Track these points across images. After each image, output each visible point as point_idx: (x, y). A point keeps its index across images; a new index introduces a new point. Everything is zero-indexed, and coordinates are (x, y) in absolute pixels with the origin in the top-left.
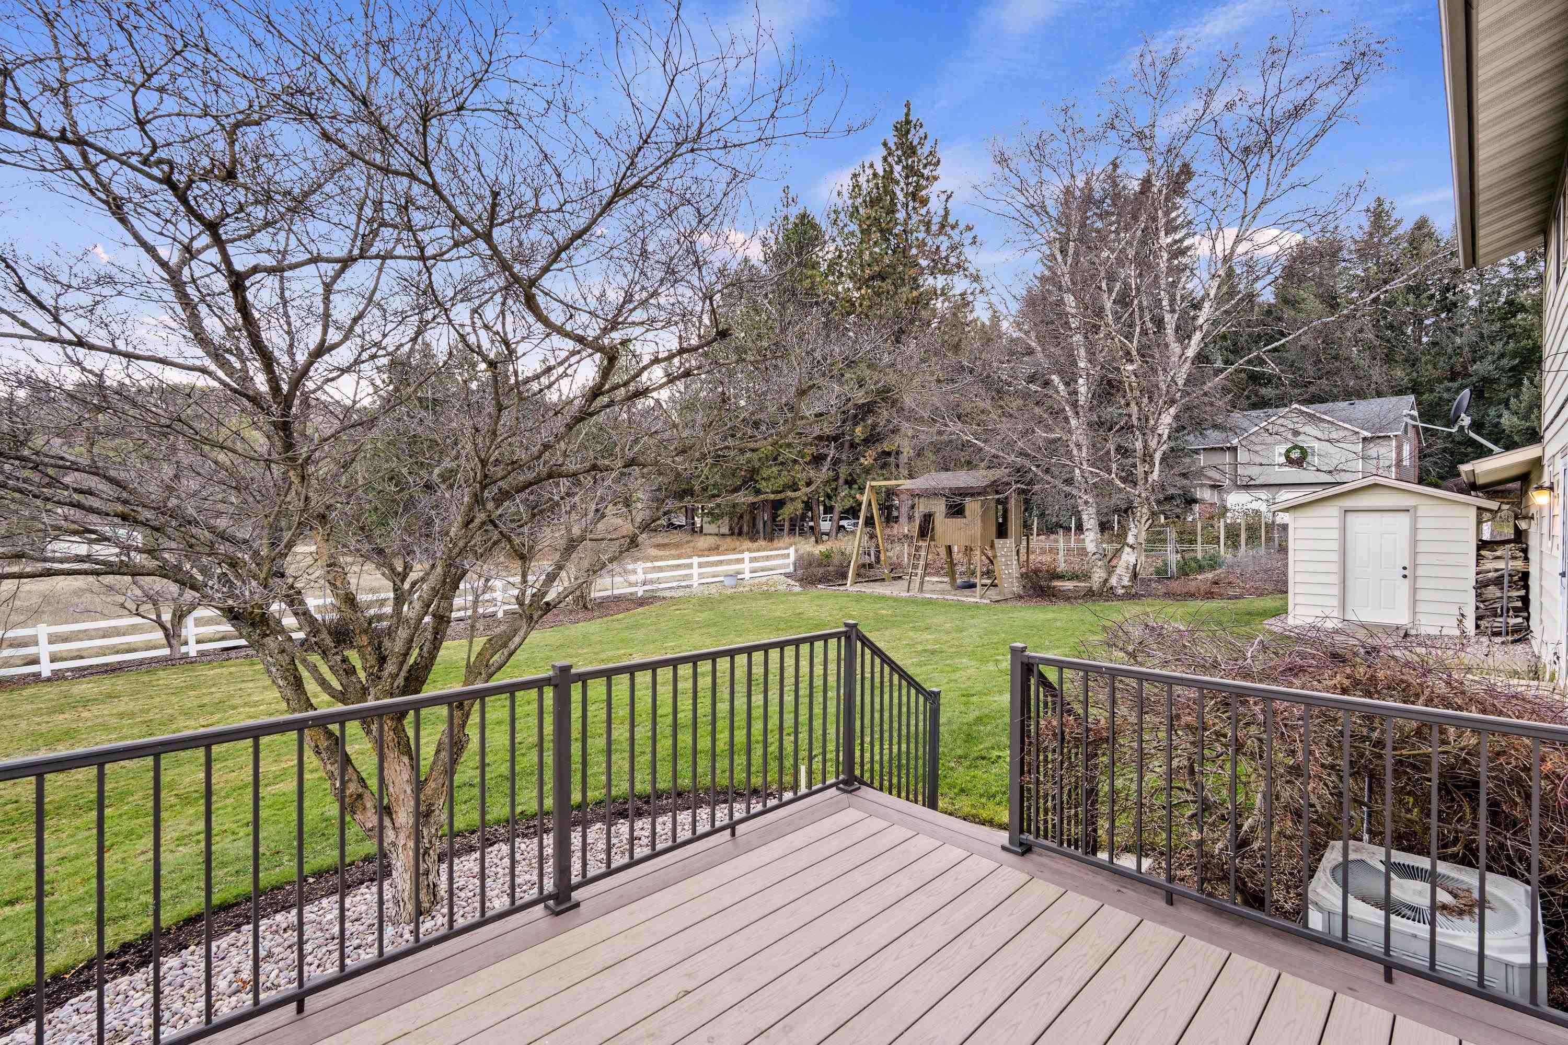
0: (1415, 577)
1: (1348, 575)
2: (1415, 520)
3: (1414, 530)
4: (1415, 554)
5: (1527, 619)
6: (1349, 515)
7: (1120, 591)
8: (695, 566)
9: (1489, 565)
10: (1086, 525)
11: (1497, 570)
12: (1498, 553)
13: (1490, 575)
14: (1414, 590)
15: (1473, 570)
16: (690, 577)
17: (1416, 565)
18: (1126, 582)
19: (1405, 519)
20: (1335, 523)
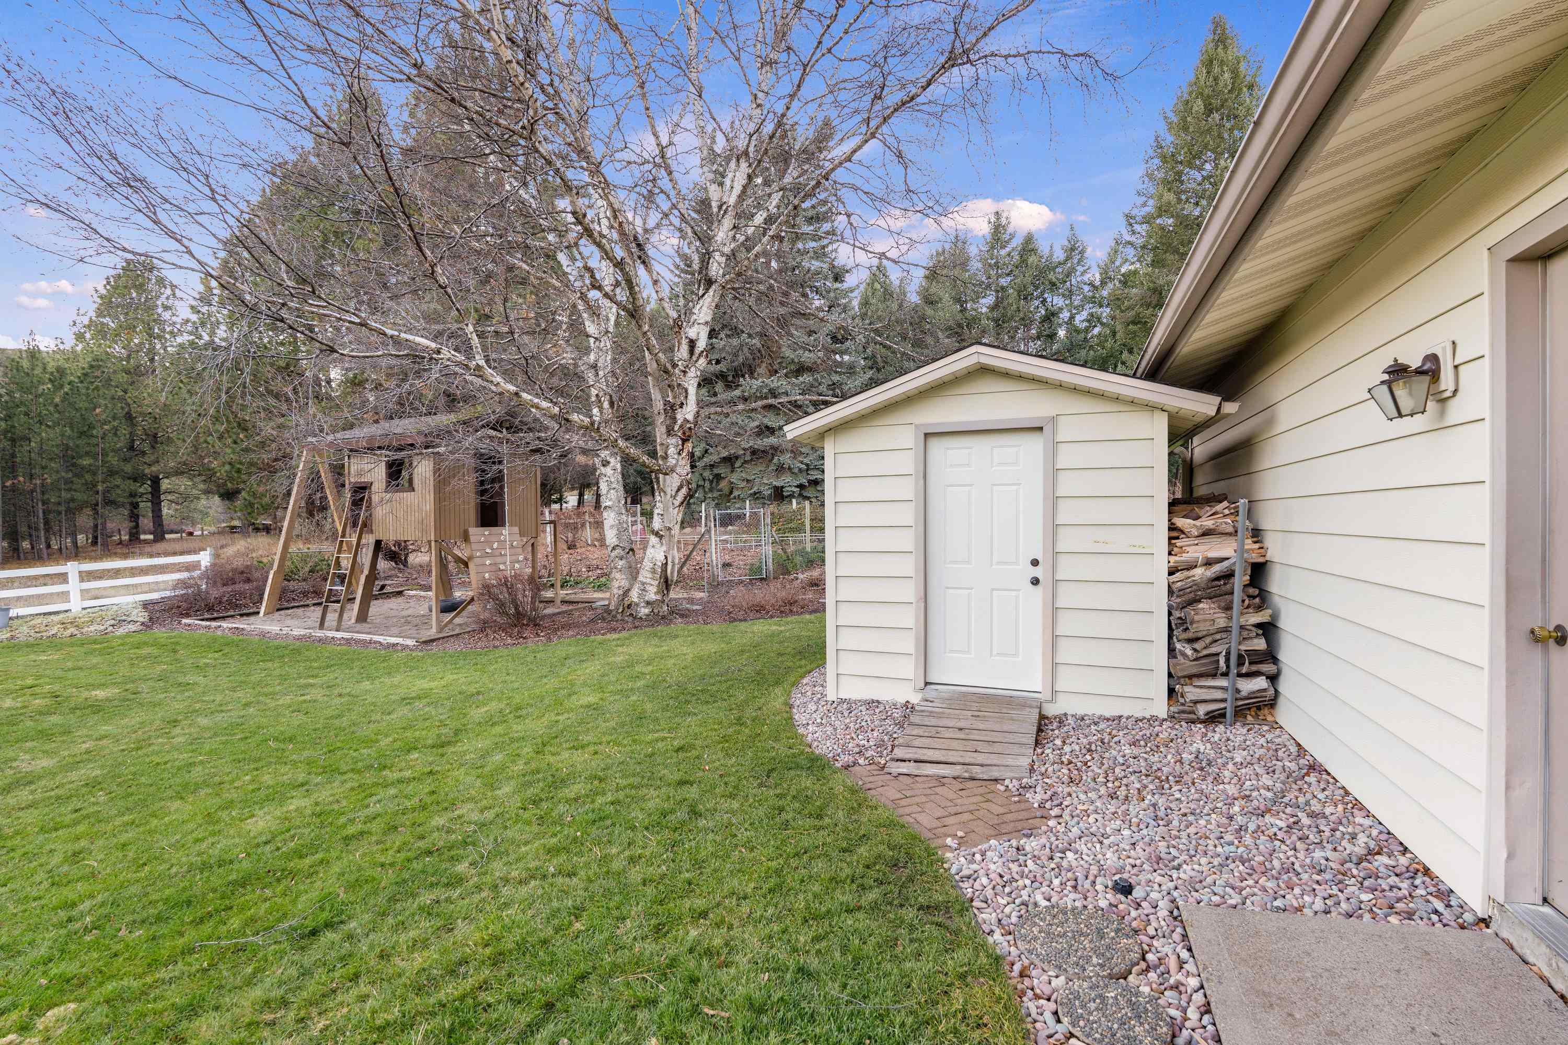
0: (1055, 582)
1: (932, 581)
2: (1053, 448)
3: (1053, 473)
4: (1053, 529)
5: (1273, 679)
6: (934, 443)
7: (644, 611)
8: (73, 578)
9: (1195, 551)
10: (605, 502)
11: (1209, 563)
12: (1208, 523)
13: (1199, 573)
14: (1053, 612)
15: (1162, 562)
16: (65, 596)
17: (1056, 554)
18: (652, 595)
19: (1033, 446)
20: (907, 463)
